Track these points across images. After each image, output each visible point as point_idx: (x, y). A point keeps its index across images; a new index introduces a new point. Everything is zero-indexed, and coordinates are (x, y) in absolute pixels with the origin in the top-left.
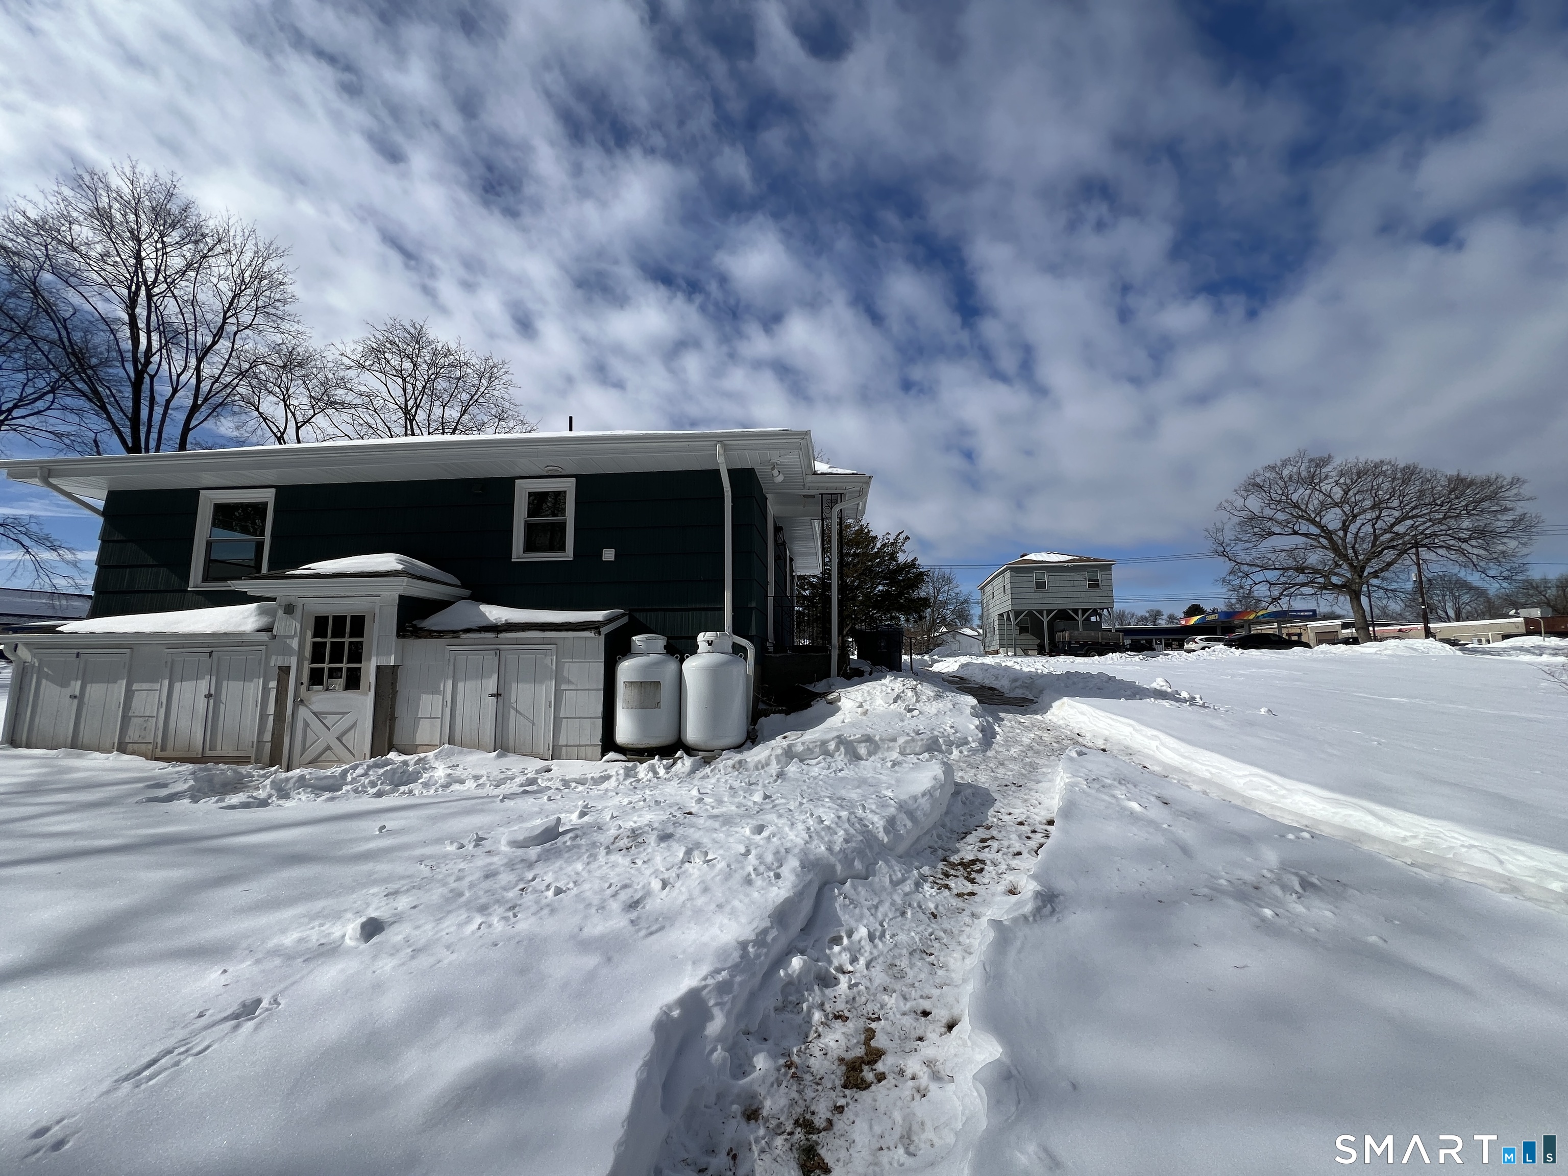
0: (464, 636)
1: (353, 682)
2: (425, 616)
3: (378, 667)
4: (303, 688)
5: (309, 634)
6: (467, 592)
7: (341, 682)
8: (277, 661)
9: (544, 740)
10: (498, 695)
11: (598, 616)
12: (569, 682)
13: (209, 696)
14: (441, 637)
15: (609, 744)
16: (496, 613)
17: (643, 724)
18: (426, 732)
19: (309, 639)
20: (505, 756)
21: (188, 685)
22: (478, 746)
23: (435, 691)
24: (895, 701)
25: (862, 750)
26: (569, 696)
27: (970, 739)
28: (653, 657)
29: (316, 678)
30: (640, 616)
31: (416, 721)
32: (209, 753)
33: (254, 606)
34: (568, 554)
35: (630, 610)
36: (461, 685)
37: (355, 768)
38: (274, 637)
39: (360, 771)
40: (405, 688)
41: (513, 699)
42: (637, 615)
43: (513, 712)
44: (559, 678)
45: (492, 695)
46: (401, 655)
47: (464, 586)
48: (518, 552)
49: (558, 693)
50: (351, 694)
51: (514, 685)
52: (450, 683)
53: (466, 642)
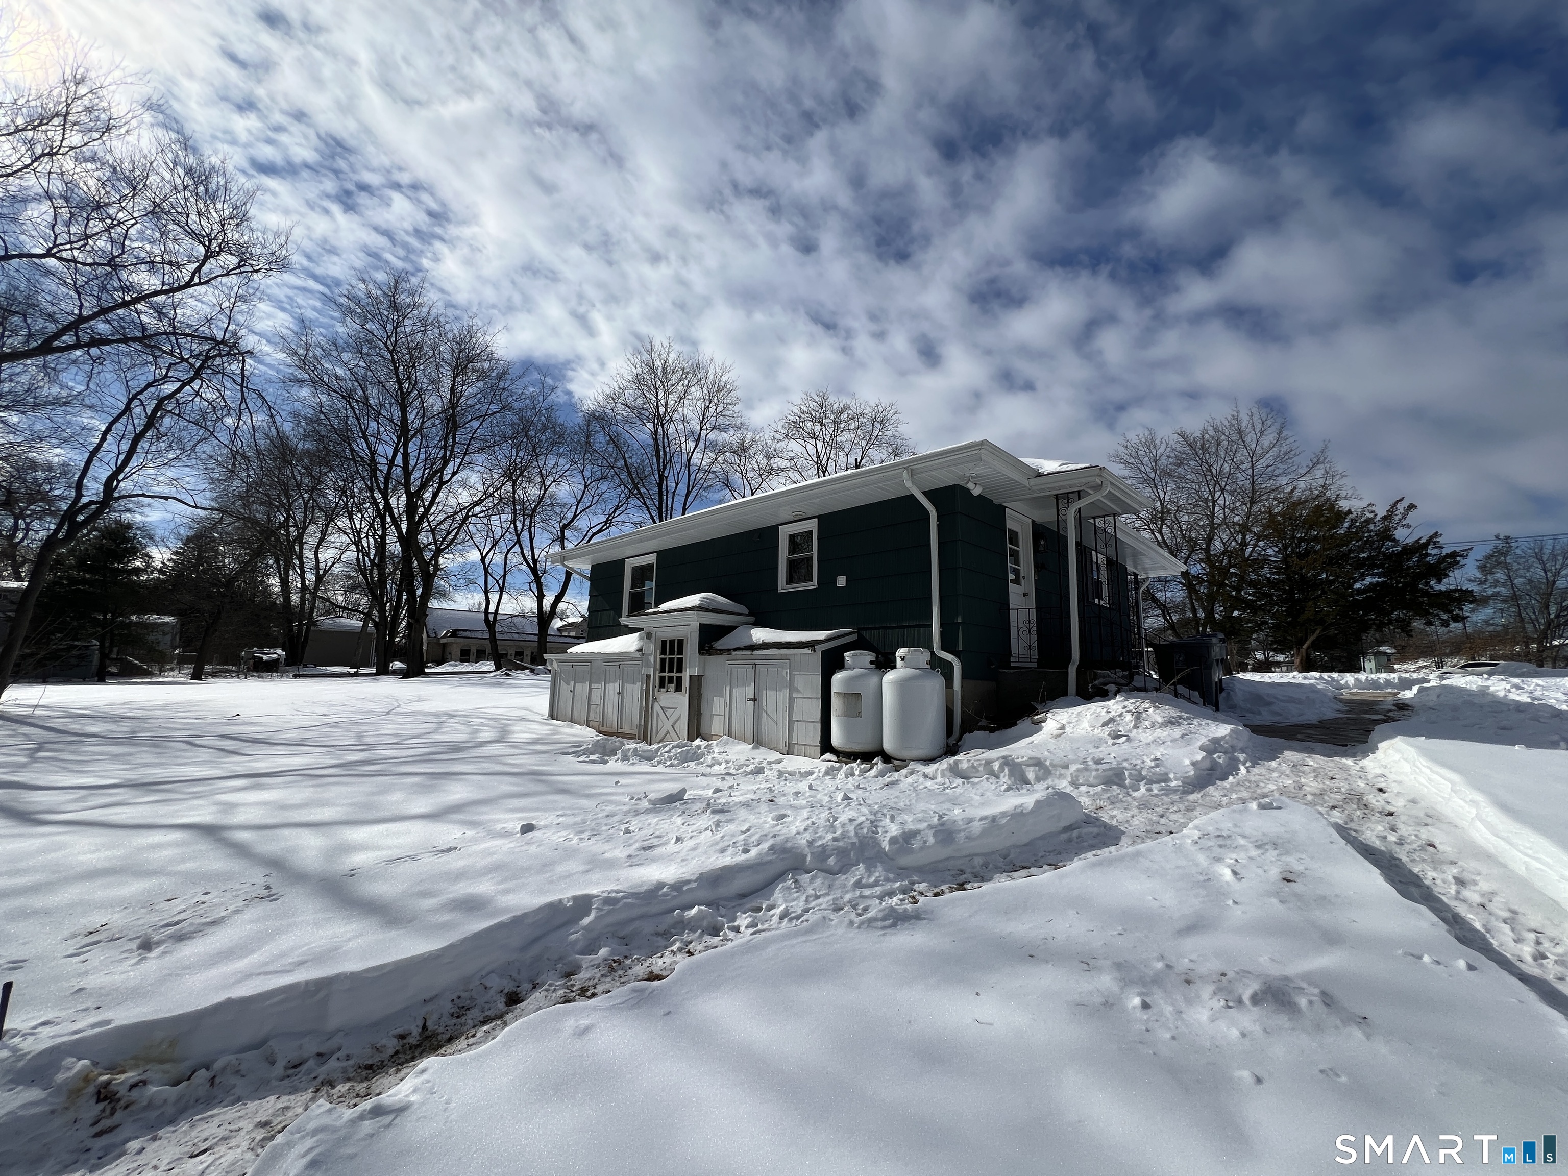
0: (734, 653)
1: (678, 688)
2: (718, 638)
3: (690, 676)
4: (657, 689)
5: (659, 652)
6: (752, 619)
7: (673, 686)
8: (644, 671)
9: (782, 739)
10: (754, 700)
11: (821, 635)
12: (798, 691)
13: (619, 693)
14: (721, 654)
15: (826, 746)
16: (760, 635)
17: (848, 731)
18: (717, 725)
19: (659, 657)
20: (758, 748)
21: (612, 685)
22: (743, 739)
23: (721, 695)
24: (1105, 724)
25: (1031, 775)
26: (799, 703)
27: (1172, 776)
28: (857, 671)
29: (662, 685)
30: (867, 635)
31: (712, 716)
32: (620, 731)
33: (638, 634)
34: (814, 584)
35: (859, 630)
36: (734, 690)
37: (665, 746)
38: (643, 655)
39: (667, 749)
40: (706, 692)
41: (764, 704)
42: (864, 633)
43: (764, 714)
44: (792, 688)
45: (750, 700)
46: (703, 667)
47: (751, 614)
48: (783, 586)
49: (791, 700)
50: (677, 695)
51: (765, 692)
52: (728, 688)
53: (738, 657)
